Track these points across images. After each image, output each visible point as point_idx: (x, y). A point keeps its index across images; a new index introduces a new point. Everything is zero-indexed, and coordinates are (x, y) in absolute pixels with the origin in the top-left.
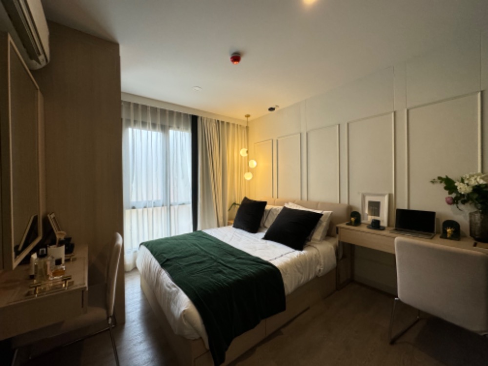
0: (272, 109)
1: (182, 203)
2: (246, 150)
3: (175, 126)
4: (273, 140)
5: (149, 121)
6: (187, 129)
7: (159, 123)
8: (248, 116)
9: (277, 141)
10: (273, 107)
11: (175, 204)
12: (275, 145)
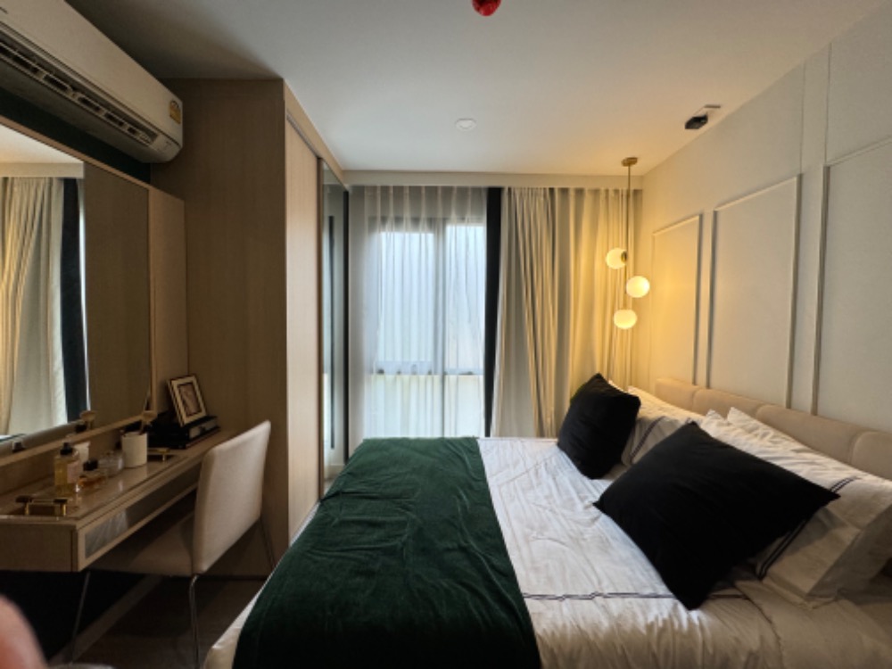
0: (696, 122)
1: (467, 371)
2: (621, 251)
3: (454, 215)
4: (701, 217)
5: (407, 214)
6: (479, 221)
7: (423, 216)
8: (630, 162)
9: (716, 214)
10: (700, 114)
11: (453, 372)
12: (710, 230)
